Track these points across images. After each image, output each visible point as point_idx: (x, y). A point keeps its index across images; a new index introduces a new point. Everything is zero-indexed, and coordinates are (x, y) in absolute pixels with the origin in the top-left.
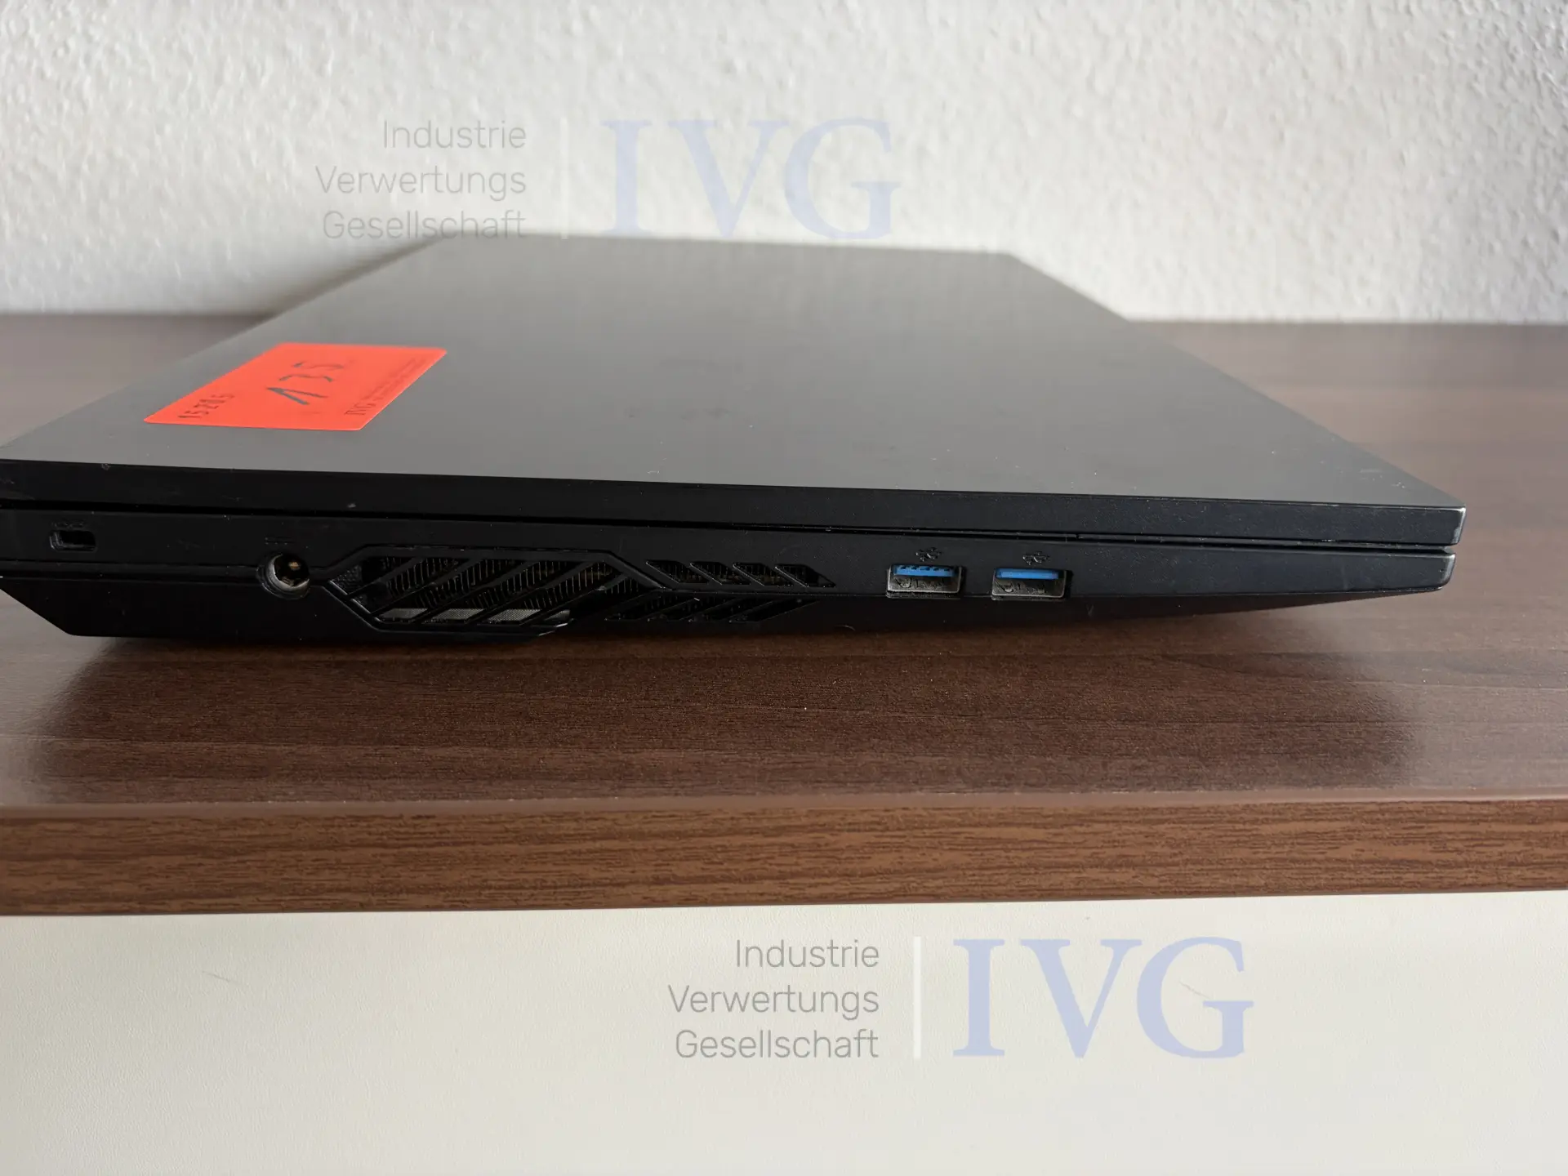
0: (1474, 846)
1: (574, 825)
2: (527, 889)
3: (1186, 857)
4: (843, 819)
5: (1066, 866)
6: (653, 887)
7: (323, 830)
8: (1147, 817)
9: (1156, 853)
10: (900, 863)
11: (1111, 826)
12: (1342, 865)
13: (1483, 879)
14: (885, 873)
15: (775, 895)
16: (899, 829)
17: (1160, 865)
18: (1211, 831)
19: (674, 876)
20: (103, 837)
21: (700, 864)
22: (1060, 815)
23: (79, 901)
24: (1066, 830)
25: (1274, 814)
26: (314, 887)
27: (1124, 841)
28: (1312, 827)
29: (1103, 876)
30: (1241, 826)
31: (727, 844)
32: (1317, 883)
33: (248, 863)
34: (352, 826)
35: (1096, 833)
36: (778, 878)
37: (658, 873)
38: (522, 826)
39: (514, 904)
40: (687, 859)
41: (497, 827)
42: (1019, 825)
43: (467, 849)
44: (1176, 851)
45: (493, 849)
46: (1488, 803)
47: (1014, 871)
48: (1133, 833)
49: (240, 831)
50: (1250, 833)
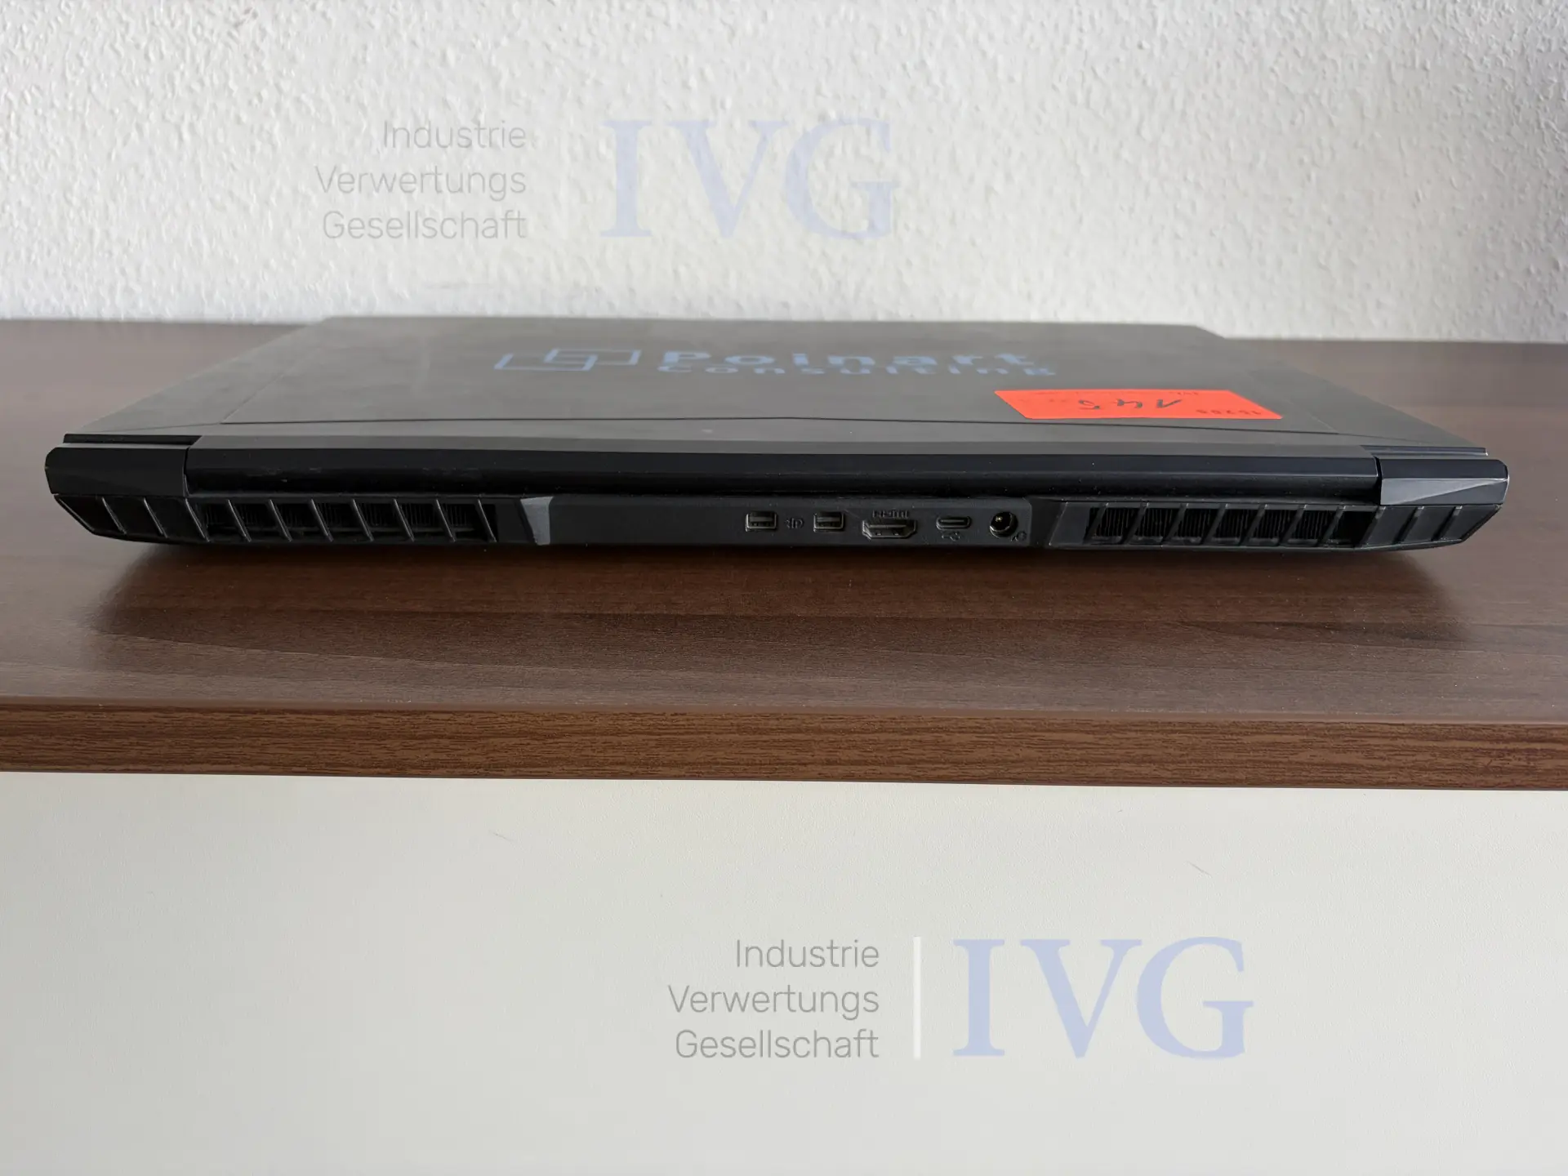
0: (1396, 755)
1: (776, 722)
2: (743, 765)
3: (1190, 757)
4: (956, 724)
5: (1110, 761)
6: (825, 767)
7: (611, 722)
8: (1164, 728)
9: (1170, 754)
10: (993, 756)
11: (1139, 735)
12: (1302, 767)
13: (1400, 779)
14: (982, 763)
15: (907, 775)
16: (993, 732)
17: (1173, 762)
18: (1209, 740)
19: (840, 759)
20: (467, 724)
21: (856, 752)
22: (1104, 725)
23: (446, 767)
24: (1108, 735)
25: (1252, 728)
26: (600, 761)
27: (1147, 745)
28: (1278, 738)
29: (1133, 769)
30: (1230, 736)
31: (876, 738)
32: (1283, 777)
33: (562, 744)
34: (631, 720)
35: (1128, 739)
36: (908, 764)
37: (829, 757)
38: (743, 722)
39: (732, 775)
40: (849, 748)
41: (726, 722)
42: (1076, 731)
43: (705, 736)
44: (1184, 753)
45: (721, 737)
46: (1403, 725)
47: (1072, 764)
48: (1154, 740)
49: (558, 722)
50: (1235, 742)
